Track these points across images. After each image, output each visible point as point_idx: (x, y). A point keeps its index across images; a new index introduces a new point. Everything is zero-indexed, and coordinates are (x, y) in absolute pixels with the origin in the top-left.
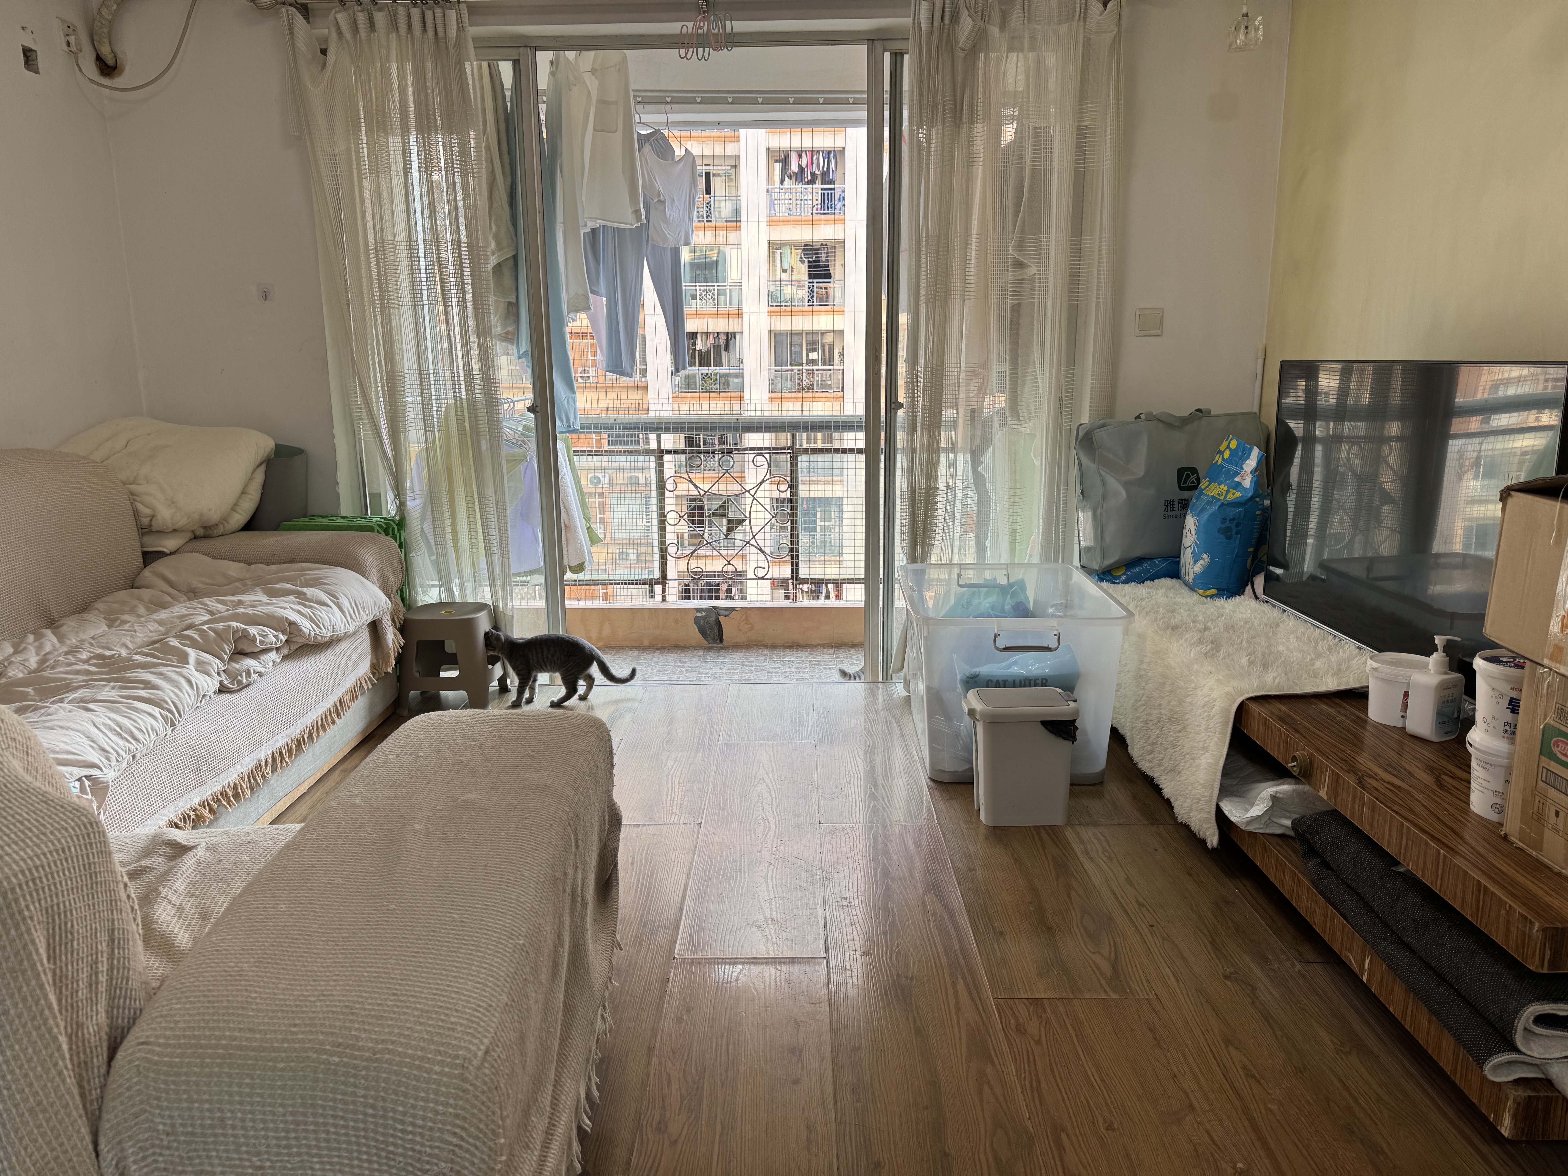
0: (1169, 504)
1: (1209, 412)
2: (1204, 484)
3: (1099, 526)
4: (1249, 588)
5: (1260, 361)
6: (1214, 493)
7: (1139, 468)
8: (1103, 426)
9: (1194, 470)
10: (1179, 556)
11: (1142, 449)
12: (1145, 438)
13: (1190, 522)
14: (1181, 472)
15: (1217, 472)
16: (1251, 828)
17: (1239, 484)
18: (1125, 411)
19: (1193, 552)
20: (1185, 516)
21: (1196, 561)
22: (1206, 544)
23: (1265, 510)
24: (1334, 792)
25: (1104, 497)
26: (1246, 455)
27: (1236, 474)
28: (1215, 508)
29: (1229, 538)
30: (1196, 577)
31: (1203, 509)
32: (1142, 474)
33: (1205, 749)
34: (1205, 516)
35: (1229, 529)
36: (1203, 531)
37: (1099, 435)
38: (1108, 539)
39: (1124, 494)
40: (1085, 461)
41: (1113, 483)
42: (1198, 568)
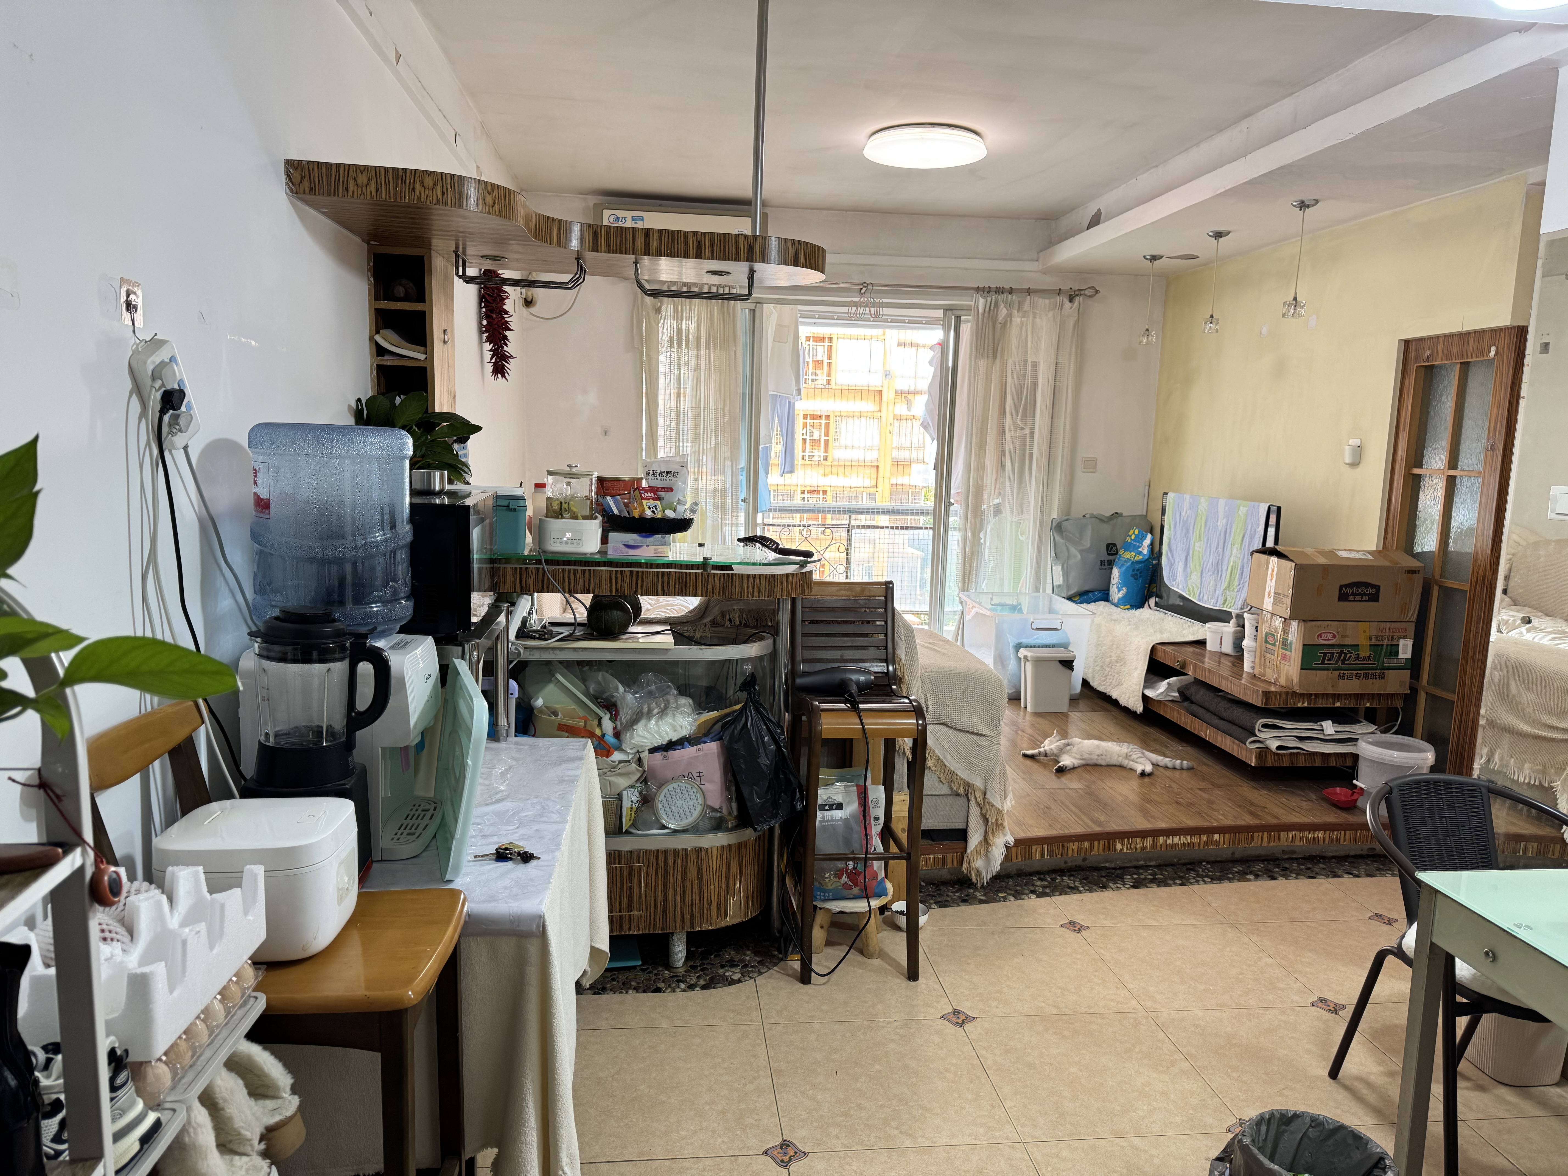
0: (1102, 563)
1: (1121, 514)
2: (1121, 552)
3: (1066, 573)
4: (1146, 604)
5: (1147, 488)
6: (1128, 556)
7: (1087, 543)
8: (1067, 520)
9: (1115, 545)
10: (1108, 590)
11: (1089, 532)
12: (1090, 527)
13: (1116, 572)
14: (1108, 545)
15: (1128, 547)
16: (1159, 698)
17: (1141, 552)
18: (1077, 512)
19: (1118, 587)
20: (1112, 569)
21: (1119, 591)
22: (1124, 582)
23: (1153, 565)
24: (1195, 671)
25: (1068, 558)
26: (1144, 538)
27: (1139, 547)
28: (1129, 564)
29: (1136, 579)
30: (1119, 600)
31: (1122, 565)
32: (1089, 546)
33: (1136, 669)
34: (1124, 568)
35: (1136, 575)
36: (1123, 576)
37: (1065, 524)
38: (1070, 581)
39: (1079, 557)
40: (1058, 538)
41: (1073, 550)
42: (1121, 595)
